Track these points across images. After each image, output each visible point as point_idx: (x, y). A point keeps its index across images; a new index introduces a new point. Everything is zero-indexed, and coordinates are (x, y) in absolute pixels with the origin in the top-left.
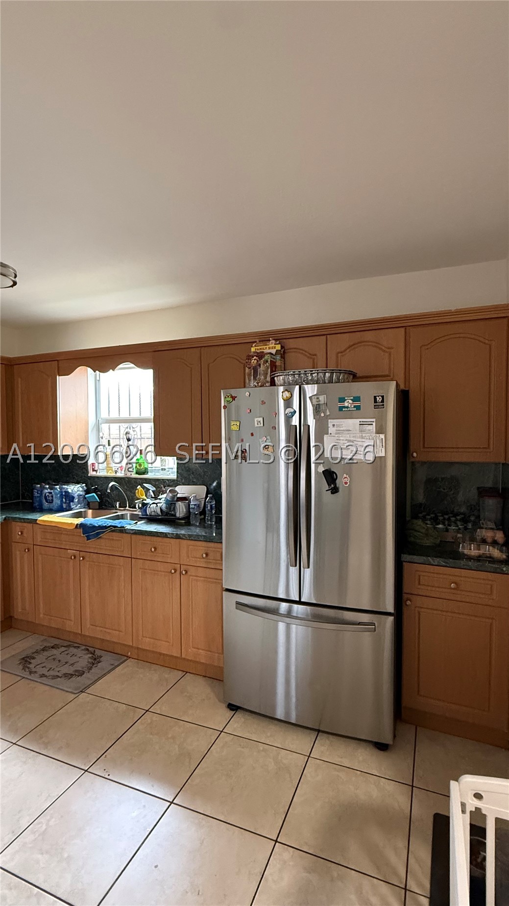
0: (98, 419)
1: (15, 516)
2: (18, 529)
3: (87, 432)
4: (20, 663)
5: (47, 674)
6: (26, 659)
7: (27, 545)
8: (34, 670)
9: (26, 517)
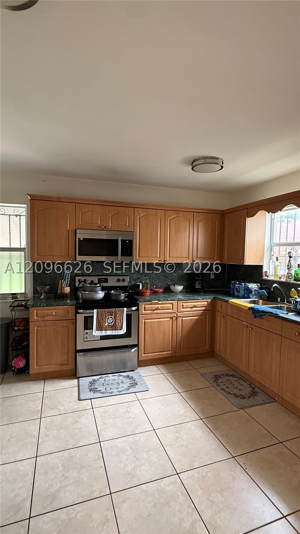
0: (271, 243)
1: (219, 297)
2: (220, 305)
3: (264, 251)
4: (213, 378)
5: (225, 389)
6: (217, 376)
7: (223, 314)
8: (219, 384)
9: (224, 299)
